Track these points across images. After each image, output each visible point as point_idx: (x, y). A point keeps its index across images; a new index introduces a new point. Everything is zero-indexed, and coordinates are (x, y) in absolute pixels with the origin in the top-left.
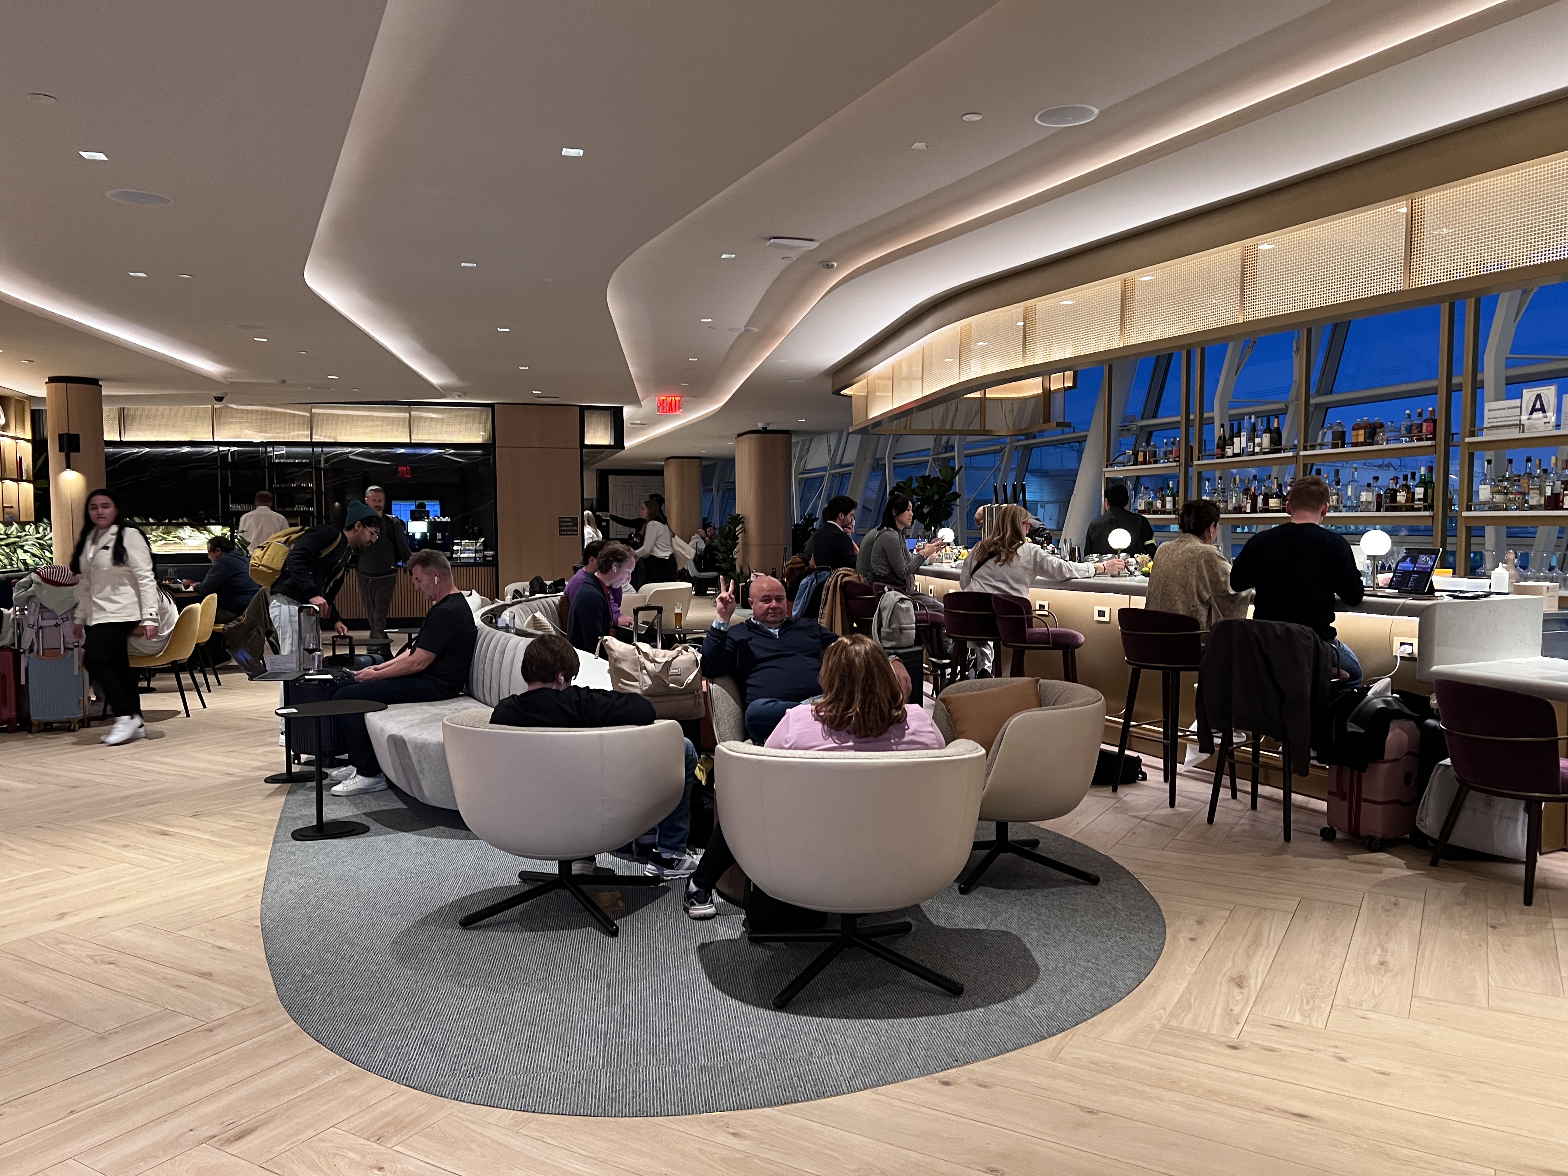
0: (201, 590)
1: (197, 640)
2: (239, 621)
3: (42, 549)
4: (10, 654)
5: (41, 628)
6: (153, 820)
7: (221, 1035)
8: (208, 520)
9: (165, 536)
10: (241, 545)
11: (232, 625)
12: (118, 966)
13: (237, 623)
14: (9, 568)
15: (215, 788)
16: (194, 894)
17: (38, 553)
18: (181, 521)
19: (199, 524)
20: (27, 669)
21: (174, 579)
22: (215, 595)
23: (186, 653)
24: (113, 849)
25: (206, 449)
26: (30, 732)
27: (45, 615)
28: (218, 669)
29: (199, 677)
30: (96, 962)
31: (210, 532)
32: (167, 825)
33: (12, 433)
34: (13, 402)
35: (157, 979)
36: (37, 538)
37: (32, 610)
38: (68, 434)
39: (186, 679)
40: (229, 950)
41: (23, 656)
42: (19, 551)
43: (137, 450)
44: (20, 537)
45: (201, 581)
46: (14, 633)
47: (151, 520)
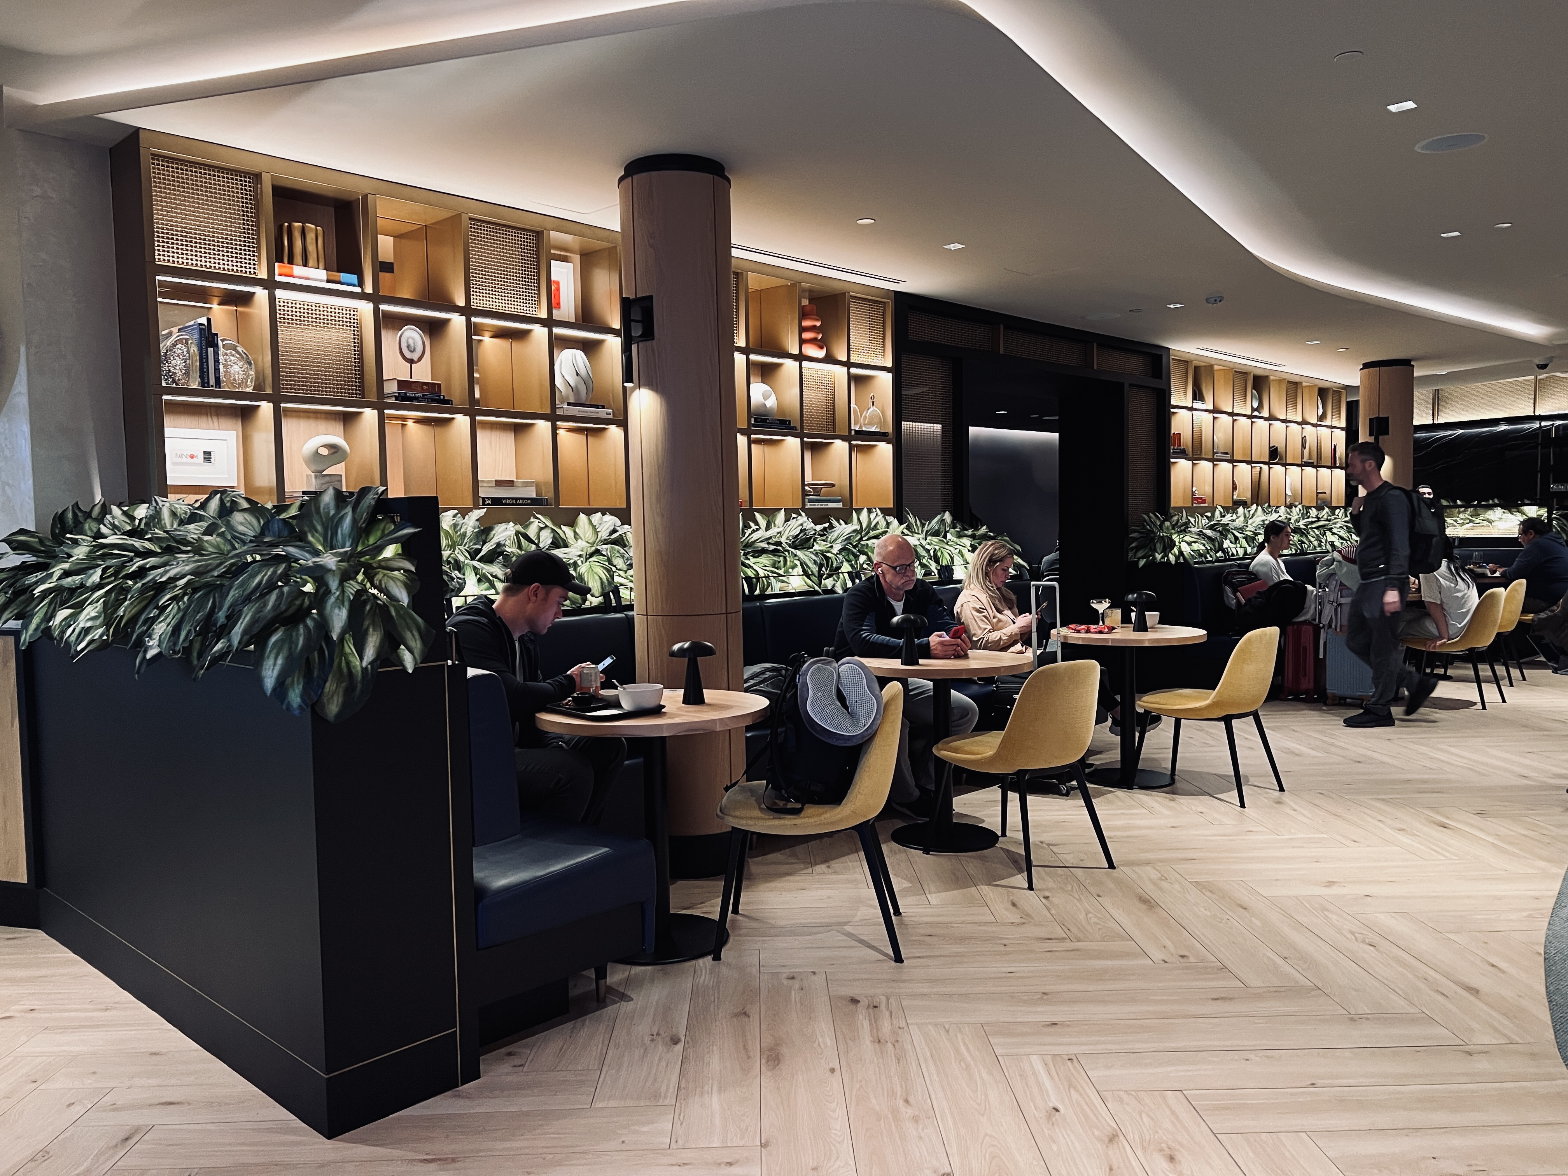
0: (1508, 575)
1: (1499, 628)
2: (1552, 611)
3: (1348, 532)
4: (1310, 628)
5: (1340, 605)
6: (1432, 809)
7: (1481, 1064)
8: (1522, 500)
9: (1473, 519)
10: (1560, 527)
11: (1543, 615)
12: (1377, 950)
13: (1550, 614)
14: (1318, 549)
15: (1506, 788)
16: (1469, 897)
17: (1345, 536)
18: (1491, 502)
19: (1511, 504)
20: (1325, 643)
21: (1479, 563)
22: (1524, 581)
23: (1486, 641)
24: (1388, 829)
25: (1526, 426)
26: (1325, 704)
27: (1345, 592)
28: (1523, 663)
29: (1501, 670)
30: (1356, 940)
31: (1524, 514)
32: (1448, 818)
33: (1328, 422)
34: (1331, 393)
35: (1415, 975)
36: (1345, 522)
37: (1332, 587)
38: (1378, 418)
39: (1484, 670)
40: (1504, 972)
41: (1322, 631)
42: (1328, 533)
43: (1450, 432)
44: (1330, 520)
45: (1509, 566)
46: (1316, 608)
47: (1459, 502)
